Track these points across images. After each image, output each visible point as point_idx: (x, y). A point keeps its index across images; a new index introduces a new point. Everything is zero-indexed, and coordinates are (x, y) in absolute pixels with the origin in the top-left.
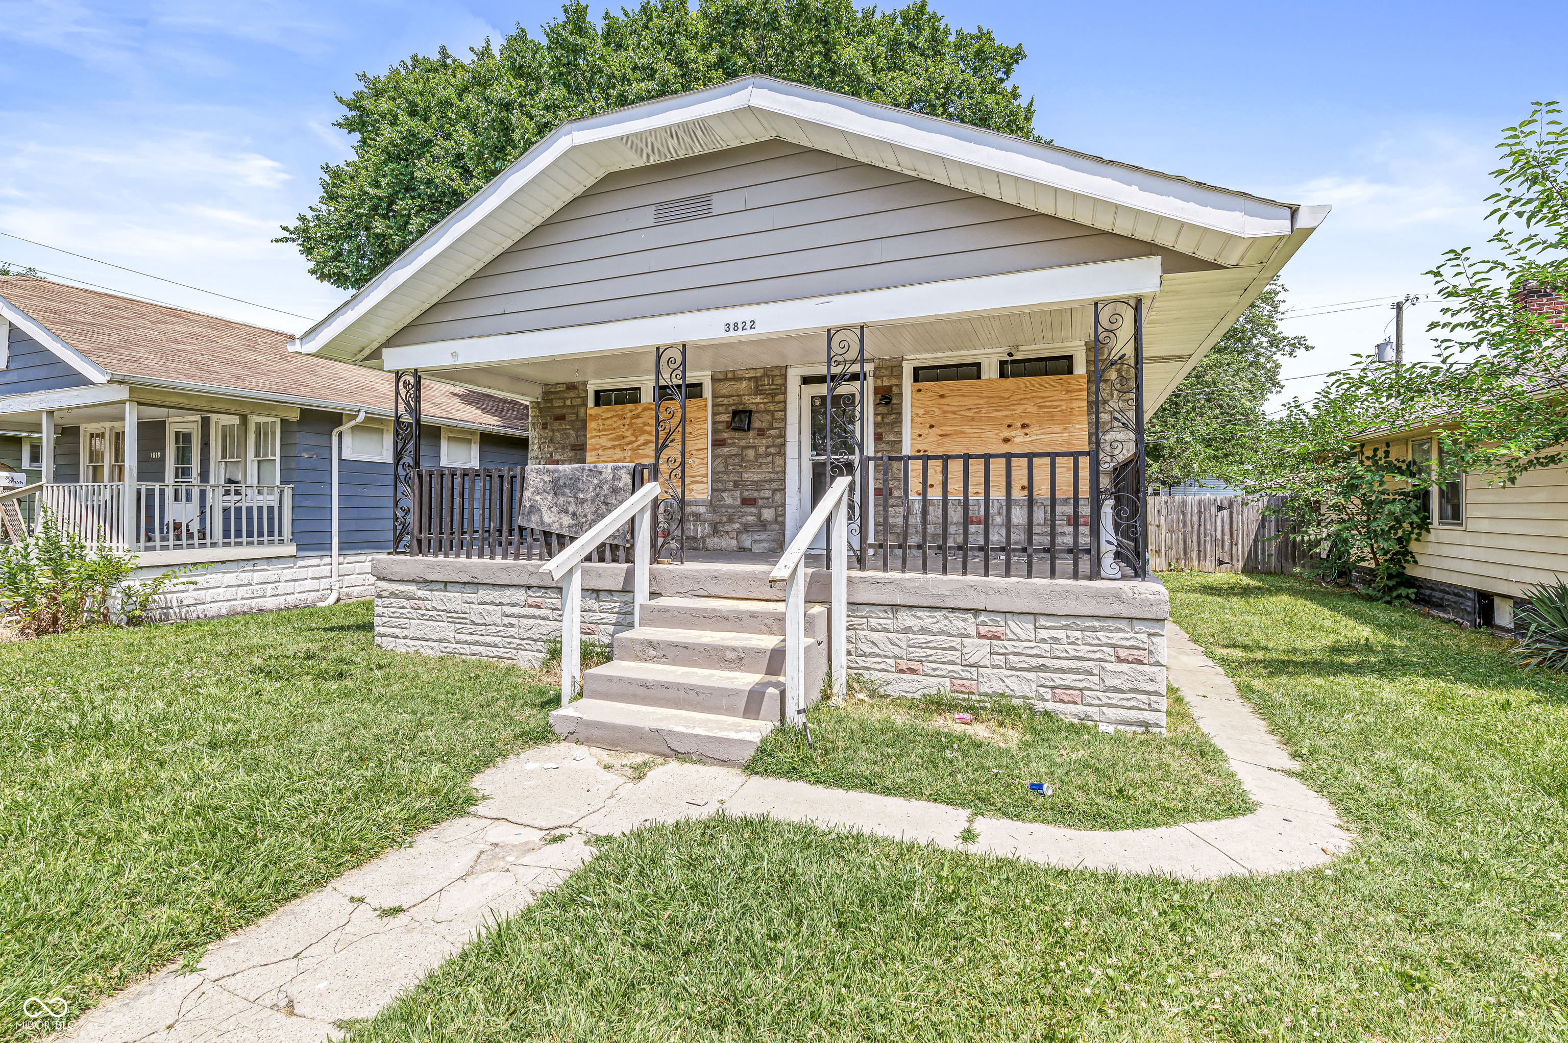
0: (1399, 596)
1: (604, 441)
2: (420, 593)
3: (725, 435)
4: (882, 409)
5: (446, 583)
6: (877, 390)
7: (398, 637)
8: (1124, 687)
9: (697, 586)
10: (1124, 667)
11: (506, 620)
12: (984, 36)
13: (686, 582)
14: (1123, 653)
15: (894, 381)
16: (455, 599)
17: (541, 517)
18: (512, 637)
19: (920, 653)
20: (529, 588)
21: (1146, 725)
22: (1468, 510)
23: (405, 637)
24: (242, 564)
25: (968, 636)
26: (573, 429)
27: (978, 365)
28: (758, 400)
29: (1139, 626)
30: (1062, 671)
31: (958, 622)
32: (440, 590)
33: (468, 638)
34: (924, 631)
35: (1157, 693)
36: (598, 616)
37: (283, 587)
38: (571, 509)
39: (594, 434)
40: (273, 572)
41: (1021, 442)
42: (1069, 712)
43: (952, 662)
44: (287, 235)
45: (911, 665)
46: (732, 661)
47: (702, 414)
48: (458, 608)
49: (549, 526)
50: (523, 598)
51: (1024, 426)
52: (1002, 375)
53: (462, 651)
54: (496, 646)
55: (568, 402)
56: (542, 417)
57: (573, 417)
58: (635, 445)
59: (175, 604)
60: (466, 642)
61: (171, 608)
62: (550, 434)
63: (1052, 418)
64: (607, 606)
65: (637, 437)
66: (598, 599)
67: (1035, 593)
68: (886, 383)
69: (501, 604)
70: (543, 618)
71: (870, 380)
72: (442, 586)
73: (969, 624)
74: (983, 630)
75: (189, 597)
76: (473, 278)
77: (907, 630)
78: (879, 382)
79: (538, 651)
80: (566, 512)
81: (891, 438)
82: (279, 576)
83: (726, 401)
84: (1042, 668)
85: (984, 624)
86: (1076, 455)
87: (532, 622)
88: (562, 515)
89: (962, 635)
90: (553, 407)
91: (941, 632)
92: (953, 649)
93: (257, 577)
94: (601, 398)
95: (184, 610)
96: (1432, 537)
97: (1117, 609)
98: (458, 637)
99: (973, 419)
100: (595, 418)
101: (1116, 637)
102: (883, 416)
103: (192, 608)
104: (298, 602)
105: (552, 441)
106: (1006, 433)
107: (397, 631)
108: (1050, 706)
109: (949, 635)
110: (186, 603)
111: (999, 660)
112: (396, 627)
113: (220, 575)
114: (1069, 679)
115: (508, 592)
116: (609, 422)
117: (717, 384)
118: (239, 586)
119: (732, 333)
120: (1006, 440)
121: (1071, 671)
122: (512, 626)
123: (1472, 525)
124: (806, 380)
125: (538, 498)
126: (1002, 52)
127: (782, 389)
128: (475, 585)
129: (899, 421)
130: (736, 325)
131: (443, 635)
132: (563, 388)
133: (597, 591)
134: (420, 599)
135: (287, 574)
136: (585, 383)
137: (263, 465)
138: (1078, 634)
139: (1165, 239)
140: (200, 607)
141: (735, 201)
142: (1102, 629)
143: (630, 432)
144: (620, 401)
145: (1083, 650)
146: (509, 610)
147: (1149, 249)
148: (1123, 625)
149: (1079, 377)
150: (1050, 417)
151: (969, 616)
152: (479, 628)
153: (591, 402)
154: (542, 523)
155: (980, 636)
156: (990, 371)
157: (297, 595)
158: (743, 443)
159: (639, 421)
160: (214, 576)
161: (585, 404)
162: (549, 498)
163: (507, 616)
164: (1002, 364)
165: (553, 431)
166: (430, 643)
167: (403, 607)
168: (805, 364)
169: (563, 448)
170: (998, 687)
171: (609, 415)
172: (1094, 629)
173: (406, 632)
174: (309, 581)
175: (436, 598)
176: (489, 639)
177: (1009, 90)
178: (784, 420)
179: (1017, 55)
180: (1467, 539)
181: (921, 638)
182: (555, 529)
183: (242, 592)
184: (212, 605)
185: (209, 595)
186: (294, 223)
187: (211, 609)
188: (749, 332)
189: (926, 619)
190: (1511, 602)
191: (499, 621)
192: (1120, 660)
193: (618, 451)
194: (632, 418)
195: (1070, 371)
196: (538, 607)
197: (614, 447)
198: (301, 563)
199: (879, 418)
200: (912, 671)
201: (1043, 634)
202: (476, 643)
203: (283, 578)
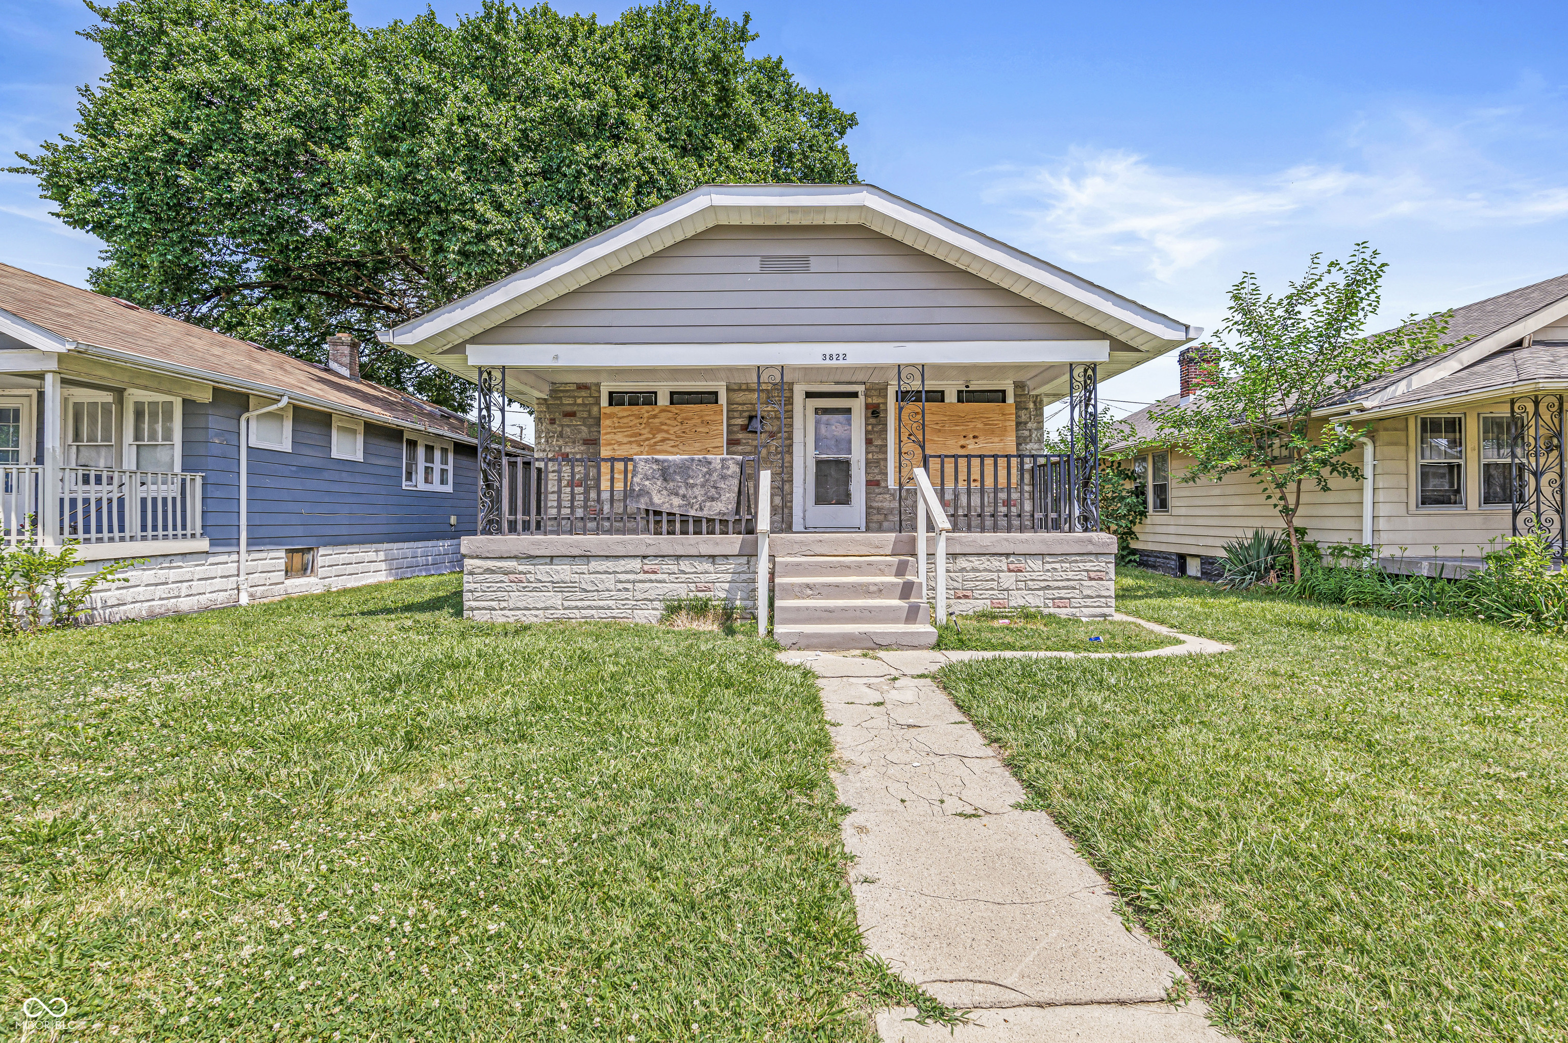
0: (1130, 561)
1: (619, 437)
2: (521, 568)
3: (740, 436)
4: (872, 421)
5: (552, 557)
6: (867, 406)
7: (495, 609)
8: (1093, 595)
9: (804, 548)
10: (1093, 583)
11: (620, 586)
12: (822, 98)
13: (796, 546)
14: (1092, 575)
15: (881, 400)
16: (563, 571)
17: (651, 499)
18: (627, 599)
19: (972, 584)
20: (644, 557)
21: (1105, 616)
22: (1171, 502)
23: (504, 609)
24: (160, 560)
25: (1002, 571)
26: (584, 425)
27: (942, 392)
28: (769, 409)
29: (1101, 558)
30: (1059, 588)
31: (995, 563)
32: (546, 564)
33: (579, 604)
34: (974, 570)
35: (1110, 597)
36: (713, 576)
37: (197, 586)
38: (682, 491)
39: (609, 430)
40: (187, 570)
41: (973, 447)
42: (1063, 613)
43: (992, 589)
44: (27, 165)
45: (965, 593)
46: (874, 593)
47: (718, 418)
48: (567, 579)
49: (660, 506)
50: (639, 566)
51: (974, 437)
52: (960, 400)
53: (571, 616)
54: (609, 608)
55: (579, 401)
56: (550, 412)
57: (585, 415)
58: (652, 441)
59: (99, 605)
60: (577, 608)
61: (95, 609)
62: (559, 429)
63: (993, 432)
64: (723, 568)
65: (654, 435)
66: (714, 563)
67: (1044, 542)
68: (876, 401)
69: (615, 572)
70: (660, 582)
71: (862, 398)
72: (548, 560)
73: (1003, 563)
74: (1012, 567)
75: (112, 596)
76: (574, 292)
77: (963, 570)
78: (870, 400)
79: (653, 609)
80: (677, 494)
81: (879, 442)
82: (193, 573)
83: (740, 408)
84: (1048, 588)
85: (1012, 562)
86: (1008, 457)
87: (648, 585)
88: (672, 497)
89: (999, 571)
90: (562, 405)
91: (986, 570)
92: (993, 580)
93: (173, 575)
94: (615, 399)
95: (107, 611)
96: (1148, 521)
97: (1091, 548)
98: (566, 604)
99: (939, 431)
100: (610, 416)
101: (1088, 566)
102: (873, 425)
103: (115, 609)
104: (209, 603)
105: (561, 435)
106: (962, 442)
107: (494, 604)
108: (1052, 610)
109: (990, 571)
110: (109, 603)
111: (1021, 585)
112: (492, 600)
113: (141, 572)
114: (1063, 593)
115: (622, 562)
116: (625, 420)
117: (731, 394)
118: (157, 585)
119: (828, 362)
120: (963, 447)
121: (1064, 588)
122: (627, 590)
123: (1175, 511)
124: (809, 395)
125: (647, 483)
126: (838, 116)
127: (790, 401)
128: (587, 557)
129: (885, 430)
130: (831, 356)
131: (549, 603)
132: (574, 387)
133: (713, 557)
134: (521, 573)
135: (200, 571)
136: (598, 385)
137: (142, 450)
138: (1068, 565)
139: (1115, 332)
140: (121, 608)
141: (830, 264)
142: (1081, 561)
143: (647, 430)
144: (633, 402)
145: (1071, 575)
146: (622, 577)
147: (1103, 336)
148: (1092, 558)
149: (1010, 405)
150: (992, 430)
151: (1003, 558)
152: (589, 594)
153: (604, 402)
154: (652, 503)
155: (1010, 571)
156: (951, 397)
157: (208, 595)
158: (755, 443)
159: (657, 420)
160: (134, 573)
161: (598, 402)
162: (659, 483)
163: (621, 582)
164: (960, 392)
165: (562, 426)
166: (533, 612)
167: (502, 582)
168: (809, 382)
169: (574, 442)
170: (1021, 602)
171: (625, 414)
172: (1076, 561)
173: (503, 604)
174: (218, 580)
175: (542, 571)
176: (601, 603)
177: (840, 147)
178: (791, 425)
179: (852, 121)
180: (1172, 520)
181: (972, 575)
182: (665, 508)
183: (160, 591)
184: (132, 606)
185: (128, 595)
186: (36, 152)
187: (131, 610)
188: (841, 362)
189: (976, 562)
190: (1198, 561)
191: (612, 587)
192: (1091, 579)
193: (634, 446)
194: (649, 418)
195: (1004, 401)
196: (655, 572)
197: (630, 443)
198: (212, 560)
199: (870, 427)
200: (966, 597)
201: (1048, 566)
202: (590, 607)
203: (196, 577)
